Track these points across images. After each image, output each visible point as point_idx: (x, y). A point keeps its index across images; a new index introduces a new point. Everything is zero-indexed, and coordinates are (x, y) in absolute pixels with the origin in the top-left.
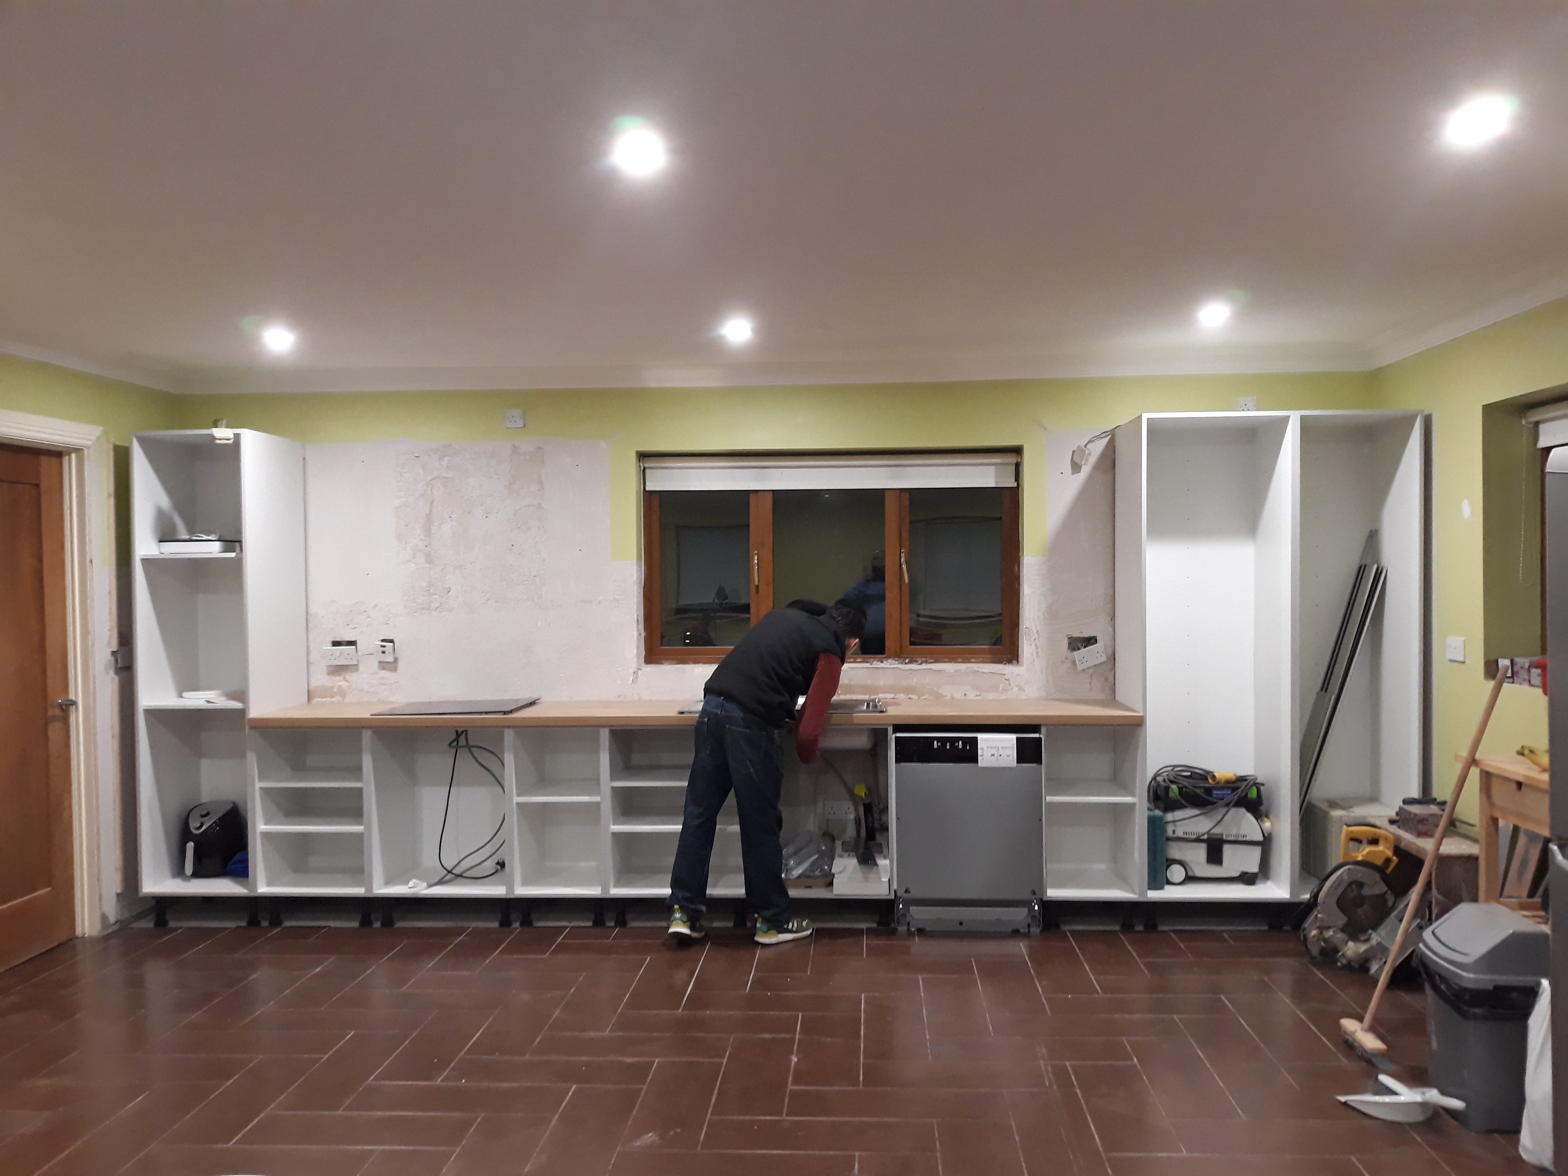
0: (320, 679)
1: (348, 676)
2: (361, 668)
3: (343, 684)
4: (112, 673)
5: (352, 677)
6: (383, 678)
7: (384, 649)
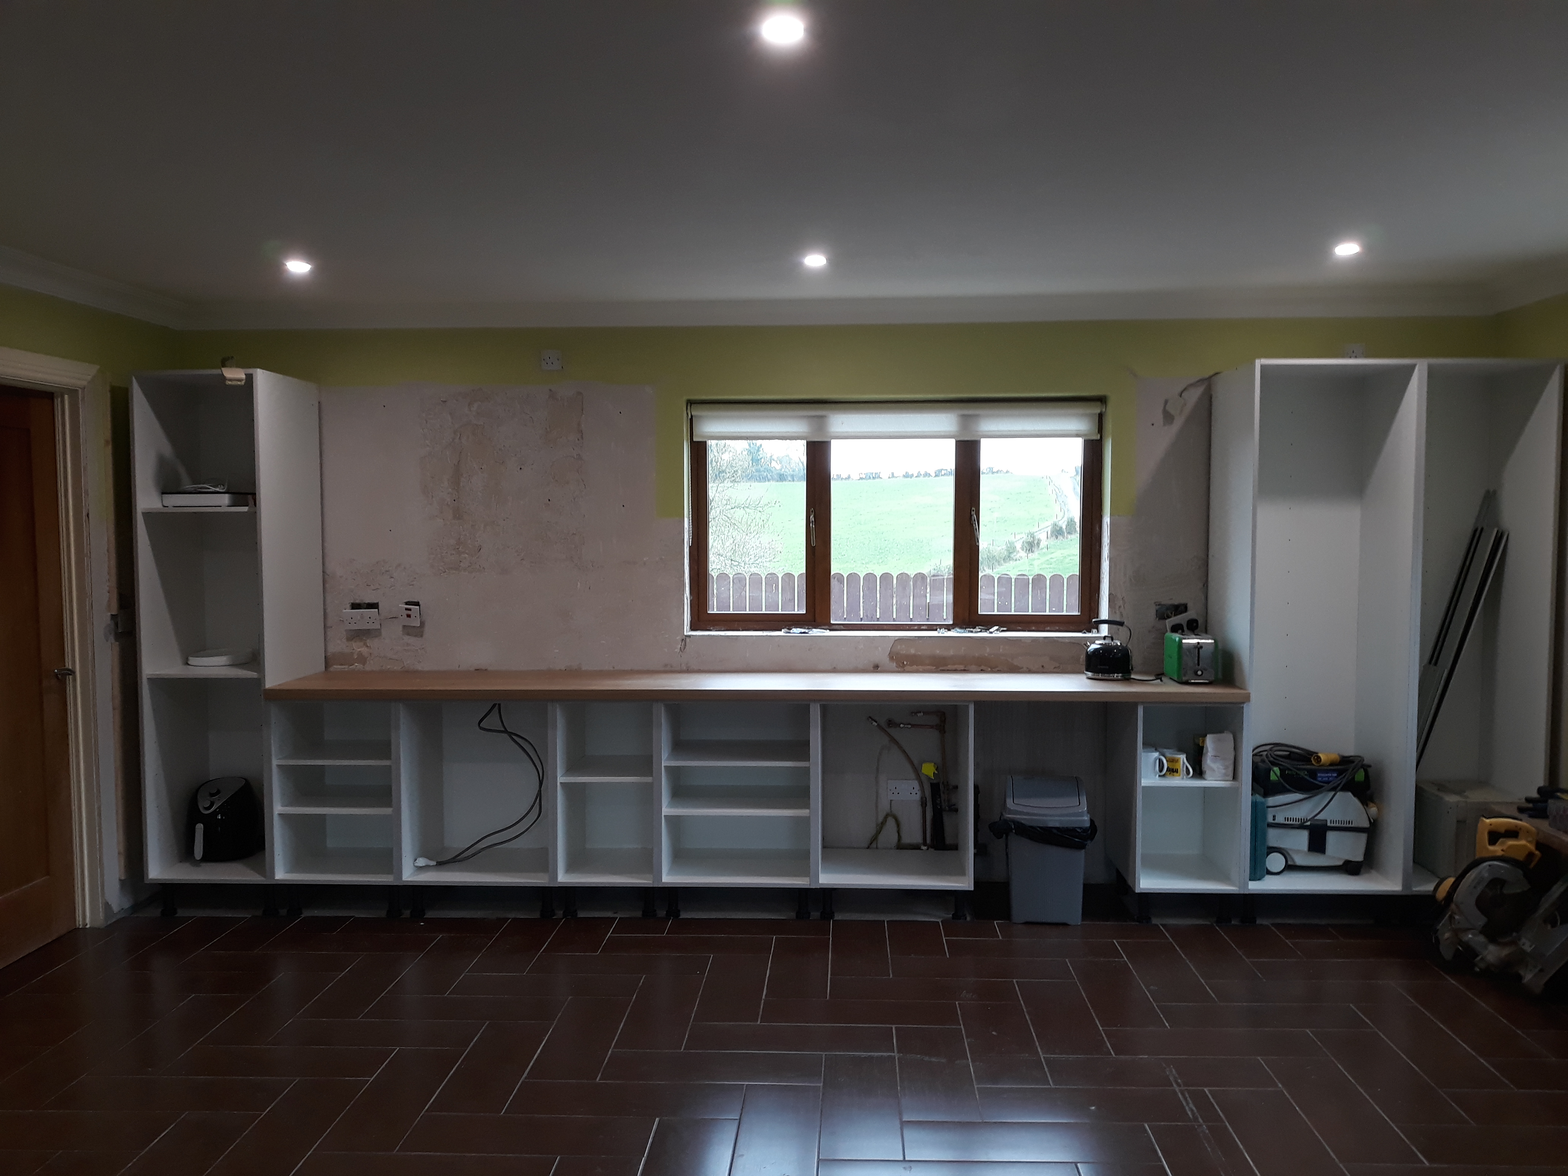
0: (338, 645)
1: (369, 642)
2: (383, 632)
3: (364, 650)
4: (112, 638)
5: (374, 643)
6: (408, 645)
7: (409, 612)
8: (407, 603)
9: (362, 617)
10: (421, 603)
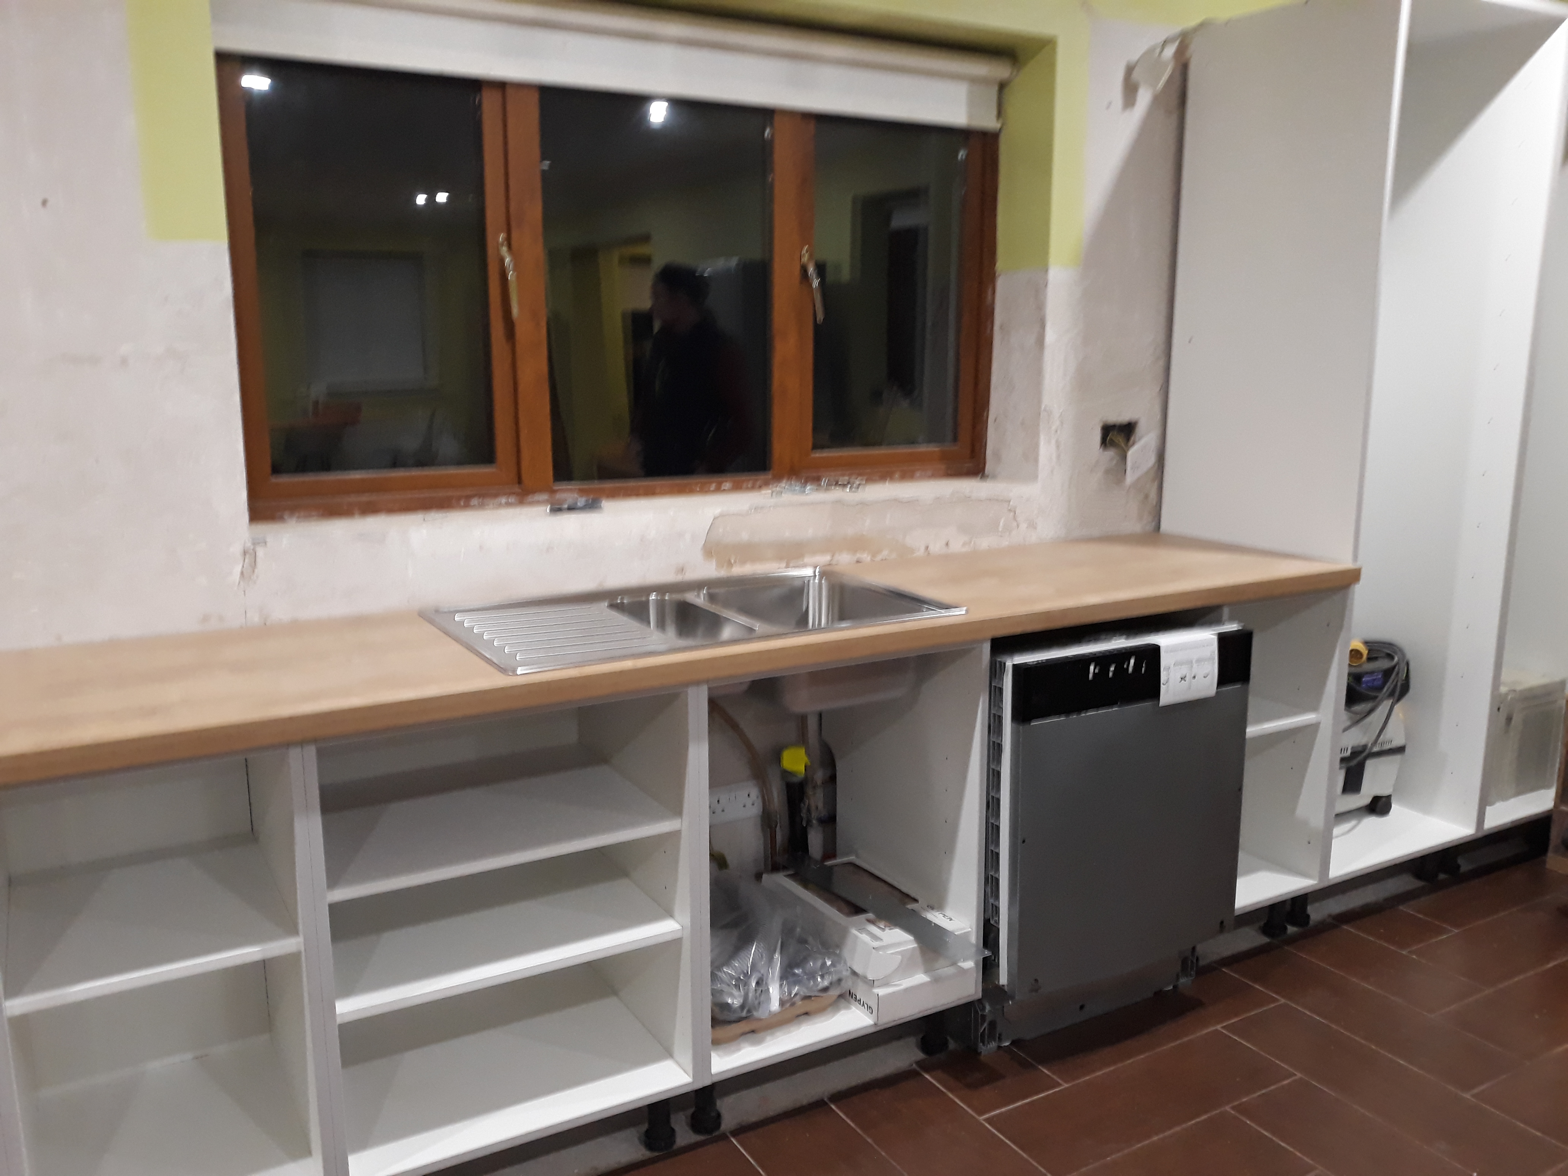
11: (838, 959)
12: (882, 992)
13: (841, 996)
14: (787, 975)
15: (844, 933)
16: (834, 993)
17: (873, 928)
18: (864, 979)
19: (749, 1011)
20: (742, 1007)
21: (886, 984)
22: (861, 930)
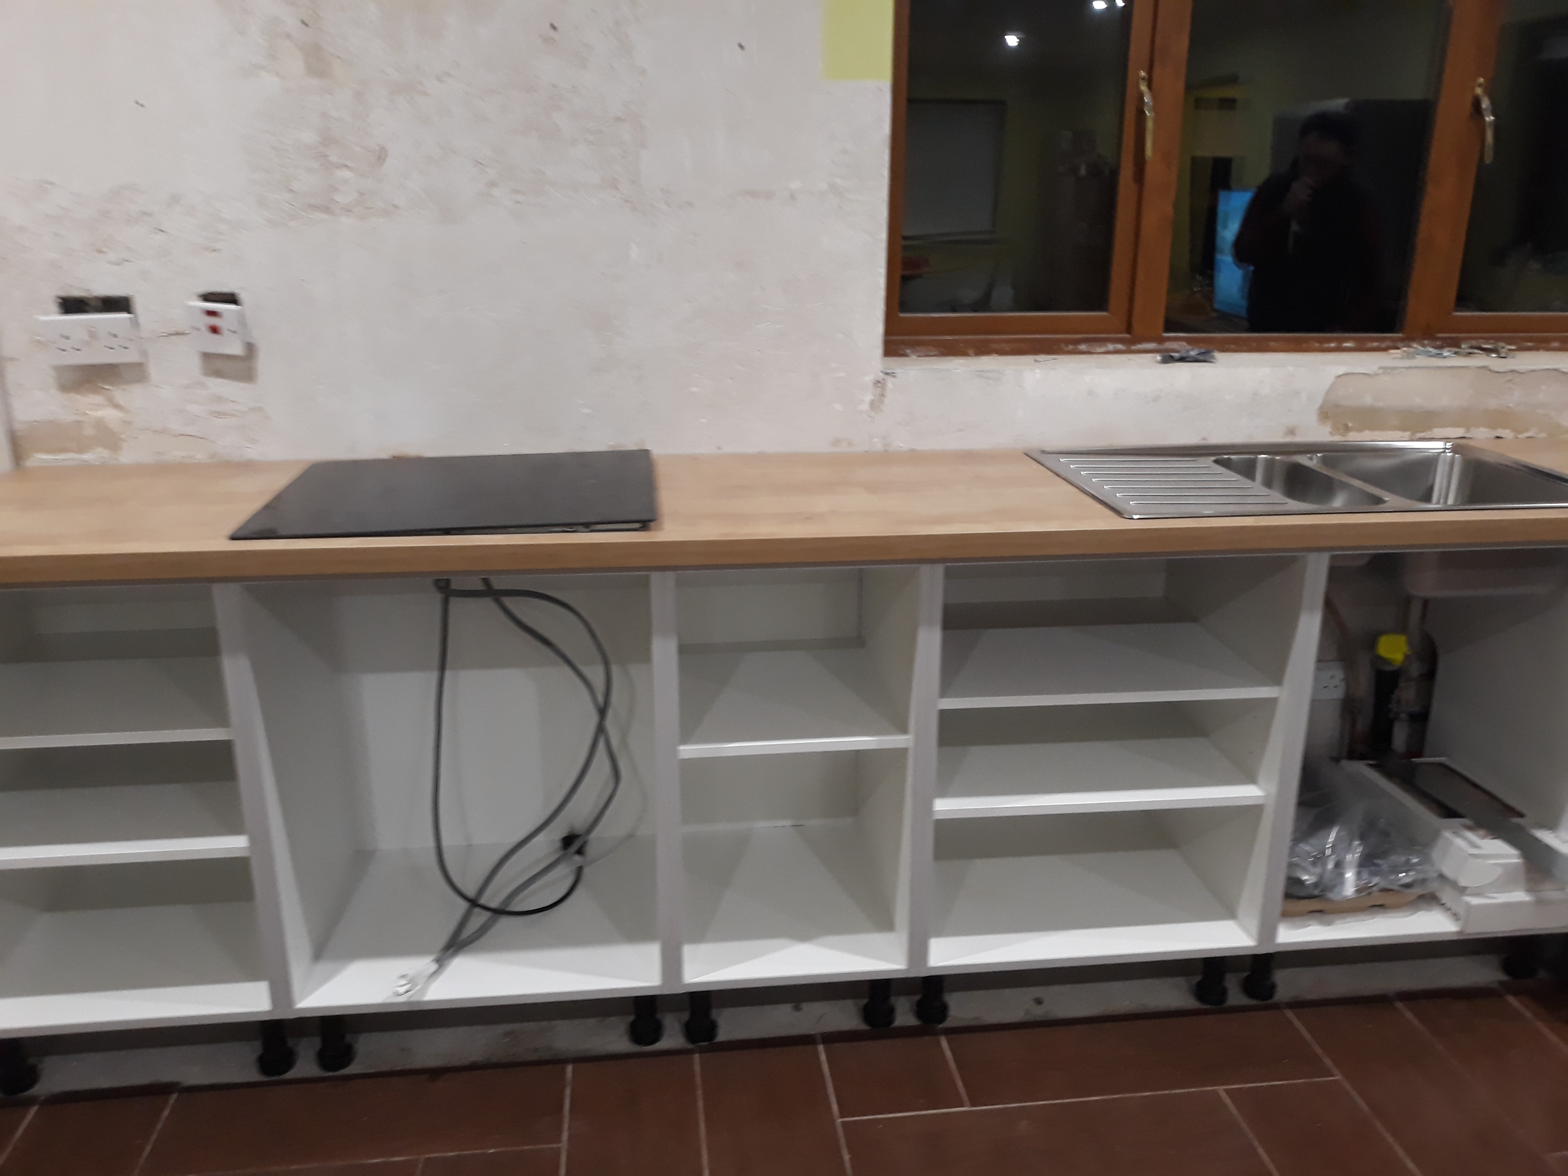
0: (41, 402)
1: (120, 394)
2: (153, 371)
3: (109, 414)
5: (132, 396)
6: (219, 399)
7: (213, 321)
8: (208, 297)
9: (93, 335)
10: (243, 296)
11: (1426, 859)
12: (1475, 901)
13: (1422, 897)
14: (1367, 863)
15: (1435, 835)
16: (1417, 891)
17: (1469, 835)
18: (1454, 884)
19: (1322, 891)
20: (1316, 885)
21: (1478, 893)
22: (1456, 833)
